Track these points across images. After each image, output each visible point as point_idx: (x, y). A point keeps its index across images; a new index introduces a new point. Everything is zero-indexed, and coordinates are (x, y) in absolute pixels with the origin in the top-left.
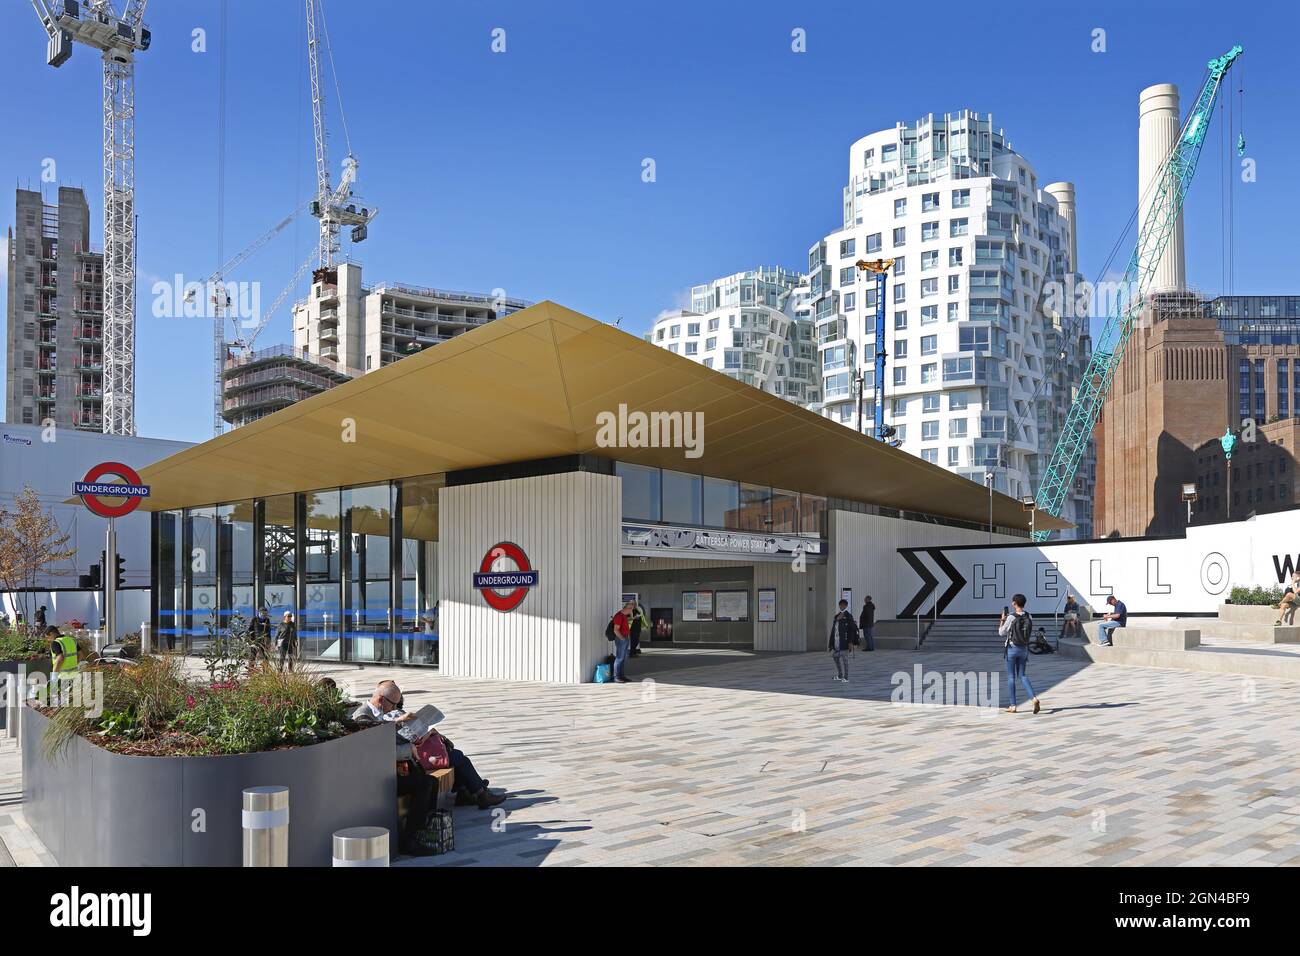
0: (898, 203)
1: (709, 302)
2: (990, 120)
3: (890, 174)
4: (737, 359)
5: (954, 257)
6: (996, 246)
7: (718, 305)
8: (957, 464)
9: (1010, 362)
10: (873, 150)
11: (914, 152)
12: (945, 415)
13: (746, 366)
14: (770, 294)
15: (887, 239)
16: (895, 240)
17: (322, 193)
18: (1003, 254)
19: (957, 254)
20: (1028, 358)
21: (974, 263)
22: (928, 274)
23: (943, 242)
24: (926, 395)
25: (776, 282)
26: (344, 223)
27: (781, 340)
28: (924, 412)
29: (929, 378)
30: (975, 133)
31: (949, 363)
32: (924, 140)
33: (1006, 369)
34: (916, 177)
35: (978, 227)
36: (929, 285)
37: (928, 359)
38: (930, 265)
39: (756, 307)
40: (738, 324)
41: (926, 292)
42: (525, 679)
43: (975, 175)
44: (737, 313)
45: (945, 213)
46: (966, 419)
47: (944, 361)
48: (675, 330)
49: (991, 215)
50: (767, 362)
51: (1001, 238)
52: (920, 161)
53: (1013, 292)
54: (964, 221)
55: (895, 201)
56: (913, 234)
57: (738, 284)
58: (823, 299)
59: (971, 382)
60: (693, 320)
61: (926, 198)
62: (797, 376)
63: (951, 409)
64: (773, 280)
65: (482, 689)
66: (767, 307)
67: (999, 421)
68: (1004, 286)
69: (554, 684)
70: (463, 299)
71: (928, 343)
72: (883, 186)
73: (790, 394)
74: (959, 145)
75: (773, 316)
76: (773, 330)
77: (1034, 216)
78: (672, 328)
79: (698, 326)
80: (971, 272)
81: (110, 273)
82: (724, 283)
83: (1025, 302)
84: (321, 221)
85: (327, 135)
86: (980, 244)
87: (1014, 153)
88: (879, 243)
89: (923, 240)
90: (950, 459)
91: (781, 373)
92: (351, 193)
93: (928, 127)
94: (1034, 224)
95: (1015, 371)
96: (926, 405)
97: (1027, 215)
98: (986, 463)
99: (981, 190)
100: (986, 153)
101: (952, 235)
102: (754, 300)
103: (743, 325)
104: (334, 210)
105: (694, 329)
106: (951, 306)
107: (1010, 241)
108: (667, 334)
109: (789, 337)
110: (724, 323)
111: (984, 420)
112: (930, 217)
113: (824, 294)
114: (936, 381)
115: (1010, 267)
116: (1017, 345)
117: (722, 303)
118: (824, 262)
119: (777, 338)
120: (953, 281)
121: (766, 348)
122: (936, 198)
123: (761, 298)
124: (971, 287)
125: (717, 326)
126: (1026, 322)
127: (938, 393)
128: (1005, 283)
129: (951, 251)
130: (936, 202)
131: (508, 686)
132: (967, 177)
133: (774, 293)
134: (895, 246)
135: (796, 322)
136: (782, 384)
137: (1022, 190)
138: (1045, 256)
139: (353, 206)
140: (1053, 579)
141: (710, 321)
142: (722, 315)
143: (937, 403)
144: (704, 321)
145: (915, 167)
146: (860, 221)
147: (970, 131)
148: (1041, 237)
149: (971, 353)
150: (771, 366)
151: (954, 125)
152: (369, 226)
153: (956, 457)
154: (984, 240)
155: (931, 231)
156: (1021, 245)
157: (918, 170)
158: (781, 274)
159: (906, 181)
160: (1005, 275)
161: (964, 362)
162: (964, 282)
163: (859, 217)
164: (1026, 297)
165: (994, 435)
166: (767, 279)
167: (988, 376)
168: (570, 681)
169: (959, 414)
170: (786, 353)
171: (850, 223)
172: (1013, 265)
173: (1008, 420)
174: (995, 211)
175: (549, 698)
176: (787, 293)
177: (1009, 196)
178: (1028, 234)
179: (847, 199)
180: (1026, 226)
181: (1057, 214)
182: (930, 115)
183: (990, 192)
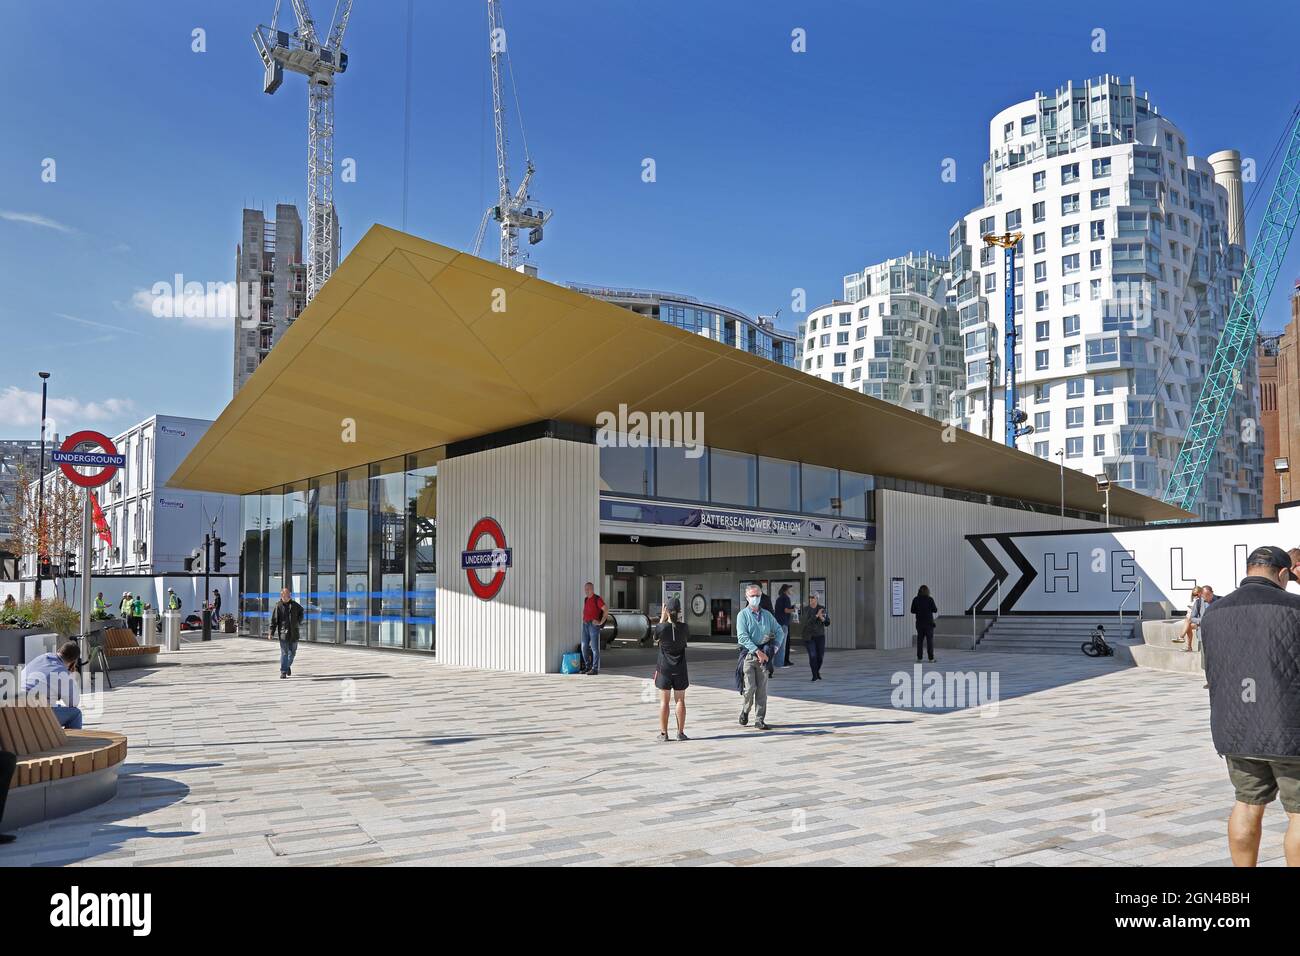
0: (1037, 176)
1: (860, 291)
2: (1132, 83)
3: (1029, 146)
4: (887, 349)
5: (1096, 231)
6: (1140, 217)
7: (869, 293)
8: (1103, 453)
9: (1158, 342)
10: (1012, 123)
11: (1054, 123)
12: (1089, 400)
13: (896, 356)
14: (919, 279)
15: (1027, 216)
16: (1035, 215)
17: (503, 198)
18: (1147, 224)
19: (1098, 227)
20: (1181, 338)
21: (1117, 236)
22: (1070, 250)
23: (1084, 216)
24: (1069, 380)
25: (927, 267)
26: (522, 226)
27: (932, 327)
28: (1068, 397)
29: (1073, 362)
30: (1117, 98)
31: (1092, 344)
32: (1064, 110)
33: (1155, 349)
34: (1055, 148)
35: (1120, 197)
36: (1070, 261)
37: (1071, 341)
38: (1071, 240)
39: (906, 294)
40: (887, 312)
41: (1067, 270)
42: (502, 668)
43: (1117, 142)
44: (886, 300)
45: (1085, 185)
46: (1112, 405)
47: (1087, 342)
48: (827, 320)
49: (1133, 184)
50: (917, 351)
51: (1144, 208)
52: (1061, 131)
53: (1161, 267)
54: (1106, 192)
55: (1034, 175)
56: (1053, 208)
57: (888, 271)
58: (963, 281)
59: (1116, 364)
60: (844, 309)
61: (1065, 169)
62: (948, 364)
63: (1096, 394)
64: (923, 265)
65: (469, 678)
66: (917, 294)
67: (1147, 406)
68: (1149, 259)
69: (525, 674)
70: (629, 295)
71: (1070, 325)
72: (1022, 159)
73: (941, 383)
74: (1100, 112)
75: (922, 303)
76: (922, 317)
77: (1183, 184)
78: (825, 318)
79: (849, 315)
80: (1113, 245)
81: (312, 281)
82: (875, 271)
83: (1175, 276)
84: (502, 225)
85: (506, 142)
86: (1123, 215)
87: (1160, 117)
88: (1019, 220)
89: (1063, 214)
90: (1096, 449)
91: (931, 361)
92: (528, 197)
93: (1068, 96)
94: (1184, 192)
95: (1164, 352)
96: (1070, 390)
97: (1175, 183)
98: (1135, 452)
99: (1122, 158)
100: (1128, 120)
101: (1094, 207)
102: (904, 286)
103: (892, 313)
104: (514, 214)
105: (845, 318)
106: (1094, 283)
107: (1155, 210)
108: (819, 324)
109: (940, 324)
110: (874, 311)
111: (1131, 404)
112: (1070, 190)
113: (964, 275)
114: (1080, 365)
115: (1156, 239)
116: (1166, 324)
117: (873, 291)
118: (963, 242)
119: (926, 325)
120: (1096, 256)
121: (916, 337)
122: (1075, 169)
123: (911, 285)
124: (1114, 262)
125: (867, 315)
126: (1176, 298)
127: (1082, 377)
128: (1150, 256)
129: (1093, 224)
130: (1076, 174)
131: (488, 675)
132: (1109, 145)
133: (924, 279)
134: (1035, 222)
135: (946, 308)
136: (933, 373)
137: (1167, 156)
138: (1196, 226)
139: (529, 209)
140: (1129, 571)
141: (861, 310)
142: (872, 302)
143: (1081, 388)
144: (854, 310)
145: (1055, 138)
146: (999, 197)
147: (1111, 97)
148: (1192, 206)
149: (1115, 333)
150: (922, 354)
151: (1095, 92)
152: (545, 228)
153: (1102, 447)
154: (1126, 210)
155: (1072, 204)
156: (1169, 216)
157: (1058, 141)
158: (931, 260)
159: (1045, 153)
160: (1150, 247)
161: (1109, 343)
162: (1107, 257)
163: (998, 193)
164: (1176, 272)
165: (1143, 422)
166: (917, 265)
167: (1135, 357)
168: (538, 671)
169: (1104, 399)
170: (936, 341)
171: (990, 201)
172: (1160, 237)
173: (1158, 405)
174: (1138, 179)
175: (520, 689)
176: (938, 278)
177: (1152, 163)
178: (1177, 204)
179: (987, 175)
180: (1175, 194)
181: (1213, 181)
182: (1069, 83)
183: (1132, 160)
